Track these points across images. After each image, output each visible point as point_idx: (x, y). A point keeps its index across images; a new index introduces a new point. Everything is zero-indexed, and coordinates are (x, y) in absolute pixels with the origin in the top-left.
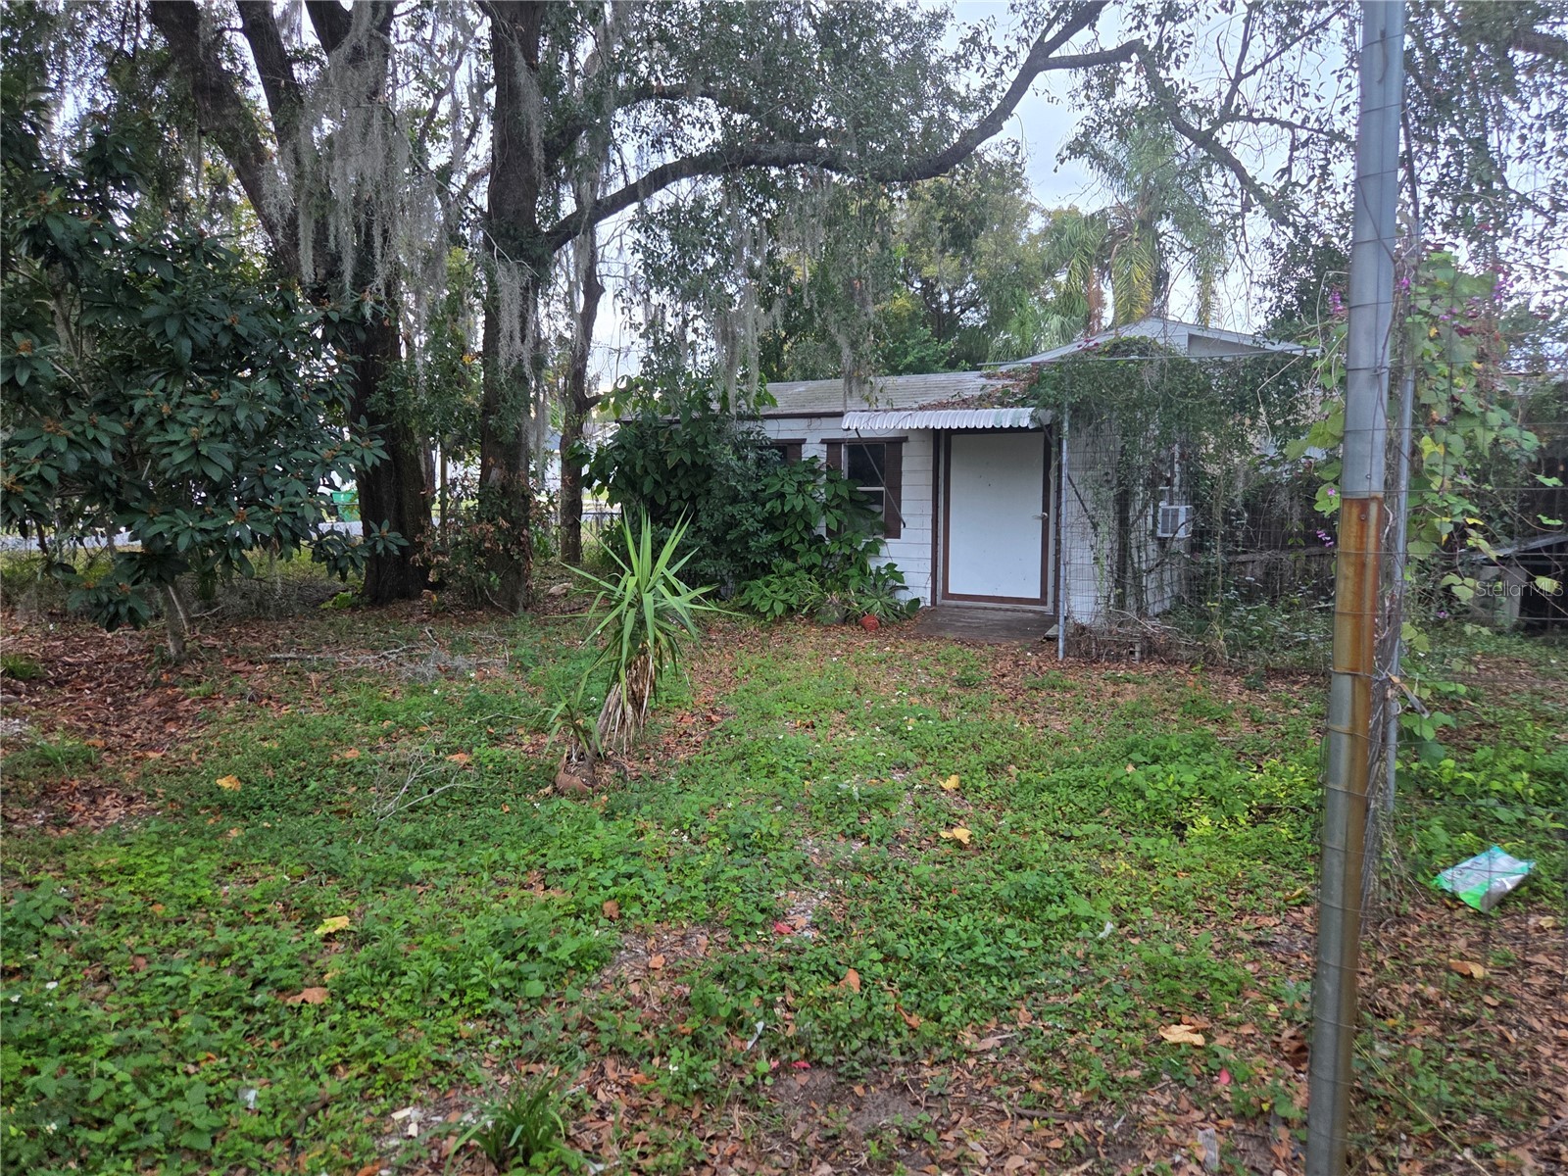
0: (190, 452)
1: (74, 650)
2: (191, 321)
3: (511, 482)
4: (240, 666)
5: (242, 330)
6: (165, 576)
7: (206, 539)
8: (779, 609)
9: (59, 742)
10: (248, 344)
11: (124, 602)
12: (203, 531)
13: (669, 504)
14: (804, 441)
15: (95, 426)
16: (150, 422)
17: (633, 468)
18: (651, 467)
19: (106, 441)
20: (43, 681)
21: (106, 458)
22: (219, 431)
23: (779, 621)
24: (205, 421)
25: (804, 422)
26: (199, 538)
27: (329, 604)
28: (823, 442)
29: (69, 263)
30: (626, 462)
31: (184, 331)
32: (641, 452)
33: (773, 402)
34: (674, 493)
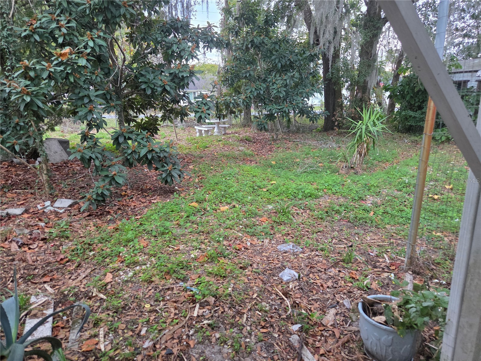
0: (277, 90)
1: (259, 136)
2: (281, 59)
3: (363, 97)
4: (287, 142)
5: (292, 60)
6: (272, 119)
7: (279, 111)
8: (444, 139)
9: (249, 152)
10: (293, 63)
11: (263, 124)
12: (278, 109)
13: (415, 103)
14: (469, 81)
15: (260, 85)
16: (271, 84)
17: (404, 92)
18: (410, 91)
19: (262, 89)
20: (251, 142)
21: (262, 92)
22: (284, 85)
23: (443, 142)
24: (281, 83)
25: (470, 74)
26: (277, 111)
27: (315, 130)
28: (476, 81)
29: (259, 48)
30: (402, 90)
31: (279, 61)
32: (408, 87)
33: (461, 67)
34: (417, 100)
